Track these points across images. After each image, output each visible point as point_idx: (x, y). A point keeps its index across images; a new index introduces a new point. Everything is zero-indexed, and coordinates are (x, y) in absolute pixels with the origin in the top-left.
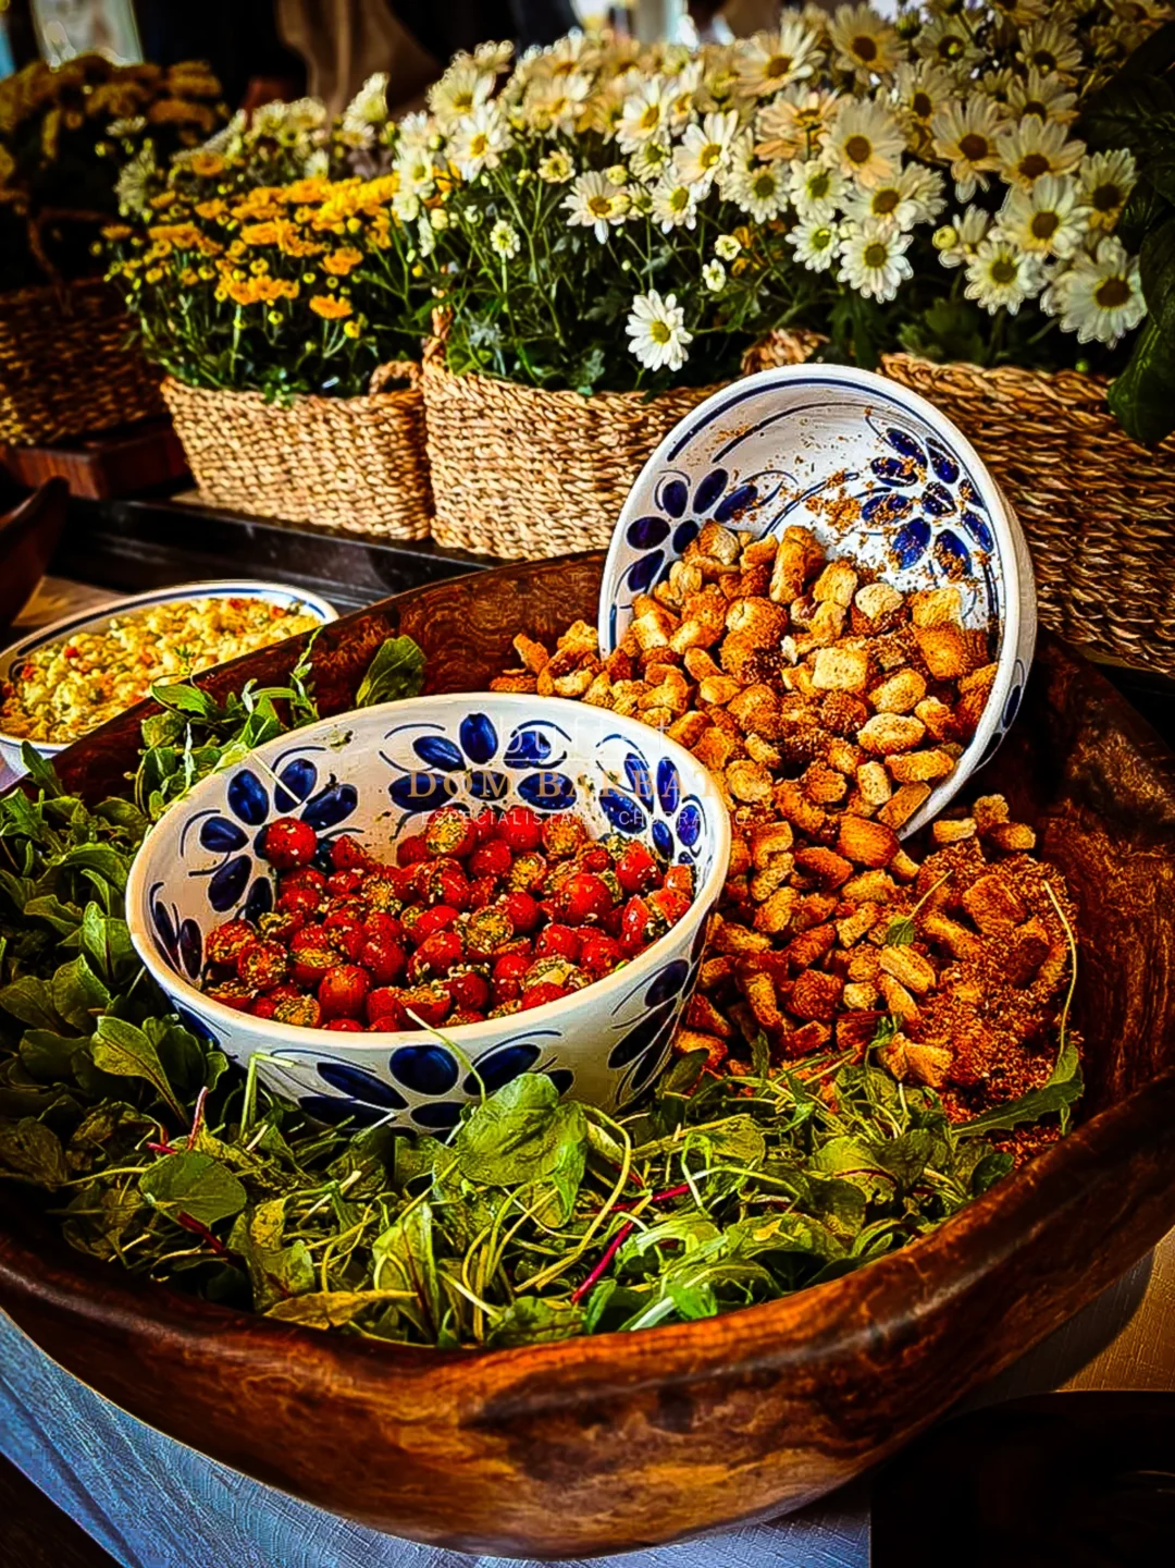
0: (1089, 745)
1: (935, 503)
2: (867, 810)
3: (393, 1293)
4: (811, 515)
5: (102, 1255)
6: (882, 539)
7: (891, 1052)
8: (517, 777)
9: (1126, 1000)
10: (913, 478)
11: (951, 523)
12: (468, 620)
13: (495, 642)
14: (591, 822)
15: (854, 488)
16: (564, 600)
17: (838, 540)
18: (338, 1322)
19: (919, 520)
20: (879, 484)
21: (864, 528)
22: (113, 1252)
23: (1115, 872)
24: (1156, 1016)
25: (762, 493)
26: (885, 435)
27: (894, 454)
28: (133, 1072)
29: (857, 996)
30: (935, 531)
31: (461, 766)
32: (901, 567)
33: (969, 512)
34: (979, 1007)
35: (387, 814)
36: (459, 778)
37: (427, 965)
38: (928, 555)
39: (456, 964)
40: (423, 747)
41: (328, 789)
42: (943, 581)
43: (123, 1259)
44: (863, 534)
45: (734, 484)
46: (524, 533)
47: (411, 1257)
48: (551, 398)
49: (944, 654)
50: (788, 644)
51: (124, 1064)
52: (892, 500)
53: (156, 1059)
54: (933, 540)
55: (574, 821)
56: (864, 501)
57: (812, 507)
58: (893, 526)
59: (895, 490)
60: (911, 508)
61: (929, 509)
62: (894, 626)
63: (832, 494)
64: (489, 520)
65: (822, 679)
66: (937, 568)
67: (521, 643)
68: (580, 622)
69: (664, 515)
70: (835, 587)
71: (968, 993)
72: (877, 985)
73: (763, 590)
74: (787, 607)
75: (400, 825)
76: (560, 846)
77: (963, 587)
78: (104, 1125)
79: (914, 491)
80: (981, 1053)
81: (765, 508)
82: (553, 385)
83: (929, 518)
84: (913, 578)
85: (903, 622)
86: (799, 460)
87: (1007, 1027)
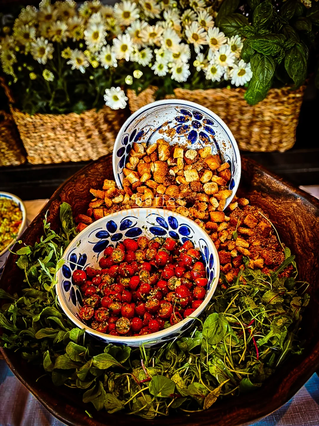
0: (258, 178)
1: (196, 125)
2: (214, 209)
3: (225, 382)
4: (161, 135)
5: (153, 415)
6: (184, 137)
7: (250, 264)
8: (124, 232)
9: (294, 234)
10: (188, 120)
11: (201, 129)
12: (76, 191)
13: (84, 194)
14: (148, 236)
15: (172, 125)
16: (98, 175)
17: (172, 140)
18: (218, 396)
19: (193, 131)
20: (178, 123)
21: (178, 135)
22: (155, 413)
23: (277, 206)
24: (305, 236)
25: (145, 131)
26: (180, 111)
27: (182, 115)
28: (111, 365)
29: (234, 254)
30: (198, 133)
31: (109, 236)
32: (192, 143)
33: (206, 126)
34: (261, 245)
35: (94, 256)
36: (109, 239)
37: (144, 294)
38: (198, 139)
39: (150, 291)
40: (98, 235)
41: (80, 257)
42: (204, 145)
43: (159, 412)
44: (179, 137)
45: (138, 131)
46: (62, 154)
47: (221, 371)
48: (67, 117)
49: (213, 164)
50: (172, 172)
51: (107, 364)
52: (184, 127)
53: (112, 358)
54: (198, 135)
55: (144, 238)
56: (176, 128)
57: (161, 132)
58: (187, 133)
59: (183, 124)
60: (190, 128)
61: (195, 127)
62: (198, 160)
63: (165, 128)
64: (50, 153)
65: (188, 180)
66: (201, 142)
67: (92, 191)
68: (106, 180)
69: (124, 146)
70: (179, 153)
71: (257, 243)
72: (237, 250)
73: (158, 159)
74: (166, 161)
75: (98, 257)
76: (144, 246)
77: (209, 145)
78: (112, 382)
79: (189, 123)
80: (270, 256)
81: (147, 135)
82: (66, 113)
83: (195, 130)
84: (196, 146)
85: (199, 158)
86: (155, 121)
87: (271, 248)
